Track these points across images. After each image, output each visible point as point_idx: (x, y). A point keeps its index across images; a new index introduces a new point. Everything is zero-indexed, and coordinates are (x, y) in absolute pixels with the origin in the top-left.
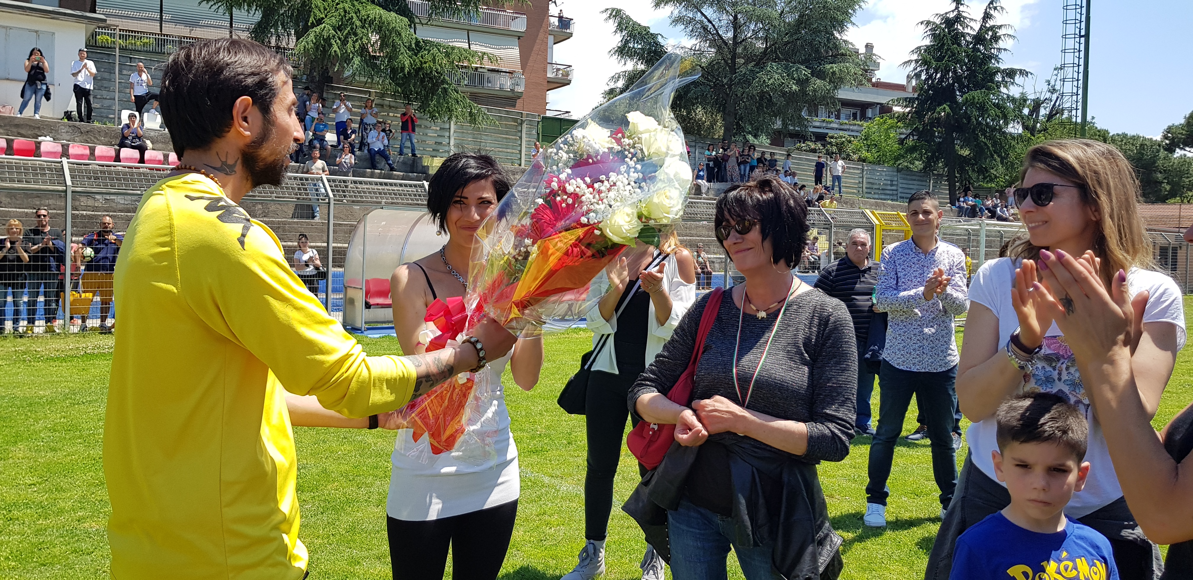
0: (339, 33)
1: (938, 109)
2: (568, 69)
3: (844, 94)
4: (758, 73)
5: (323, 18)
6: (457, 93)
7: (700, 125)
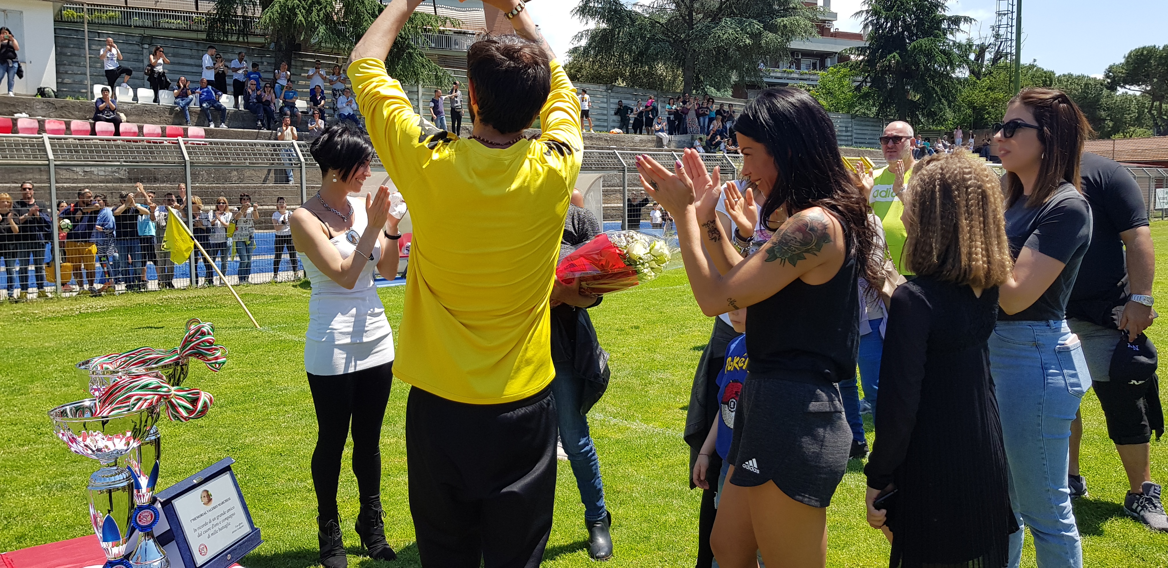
0: (303, 2)
1: (888, 57)
3: (796, 44)
4: (713, 28)
6: (422, 57)
7: (661, 80)
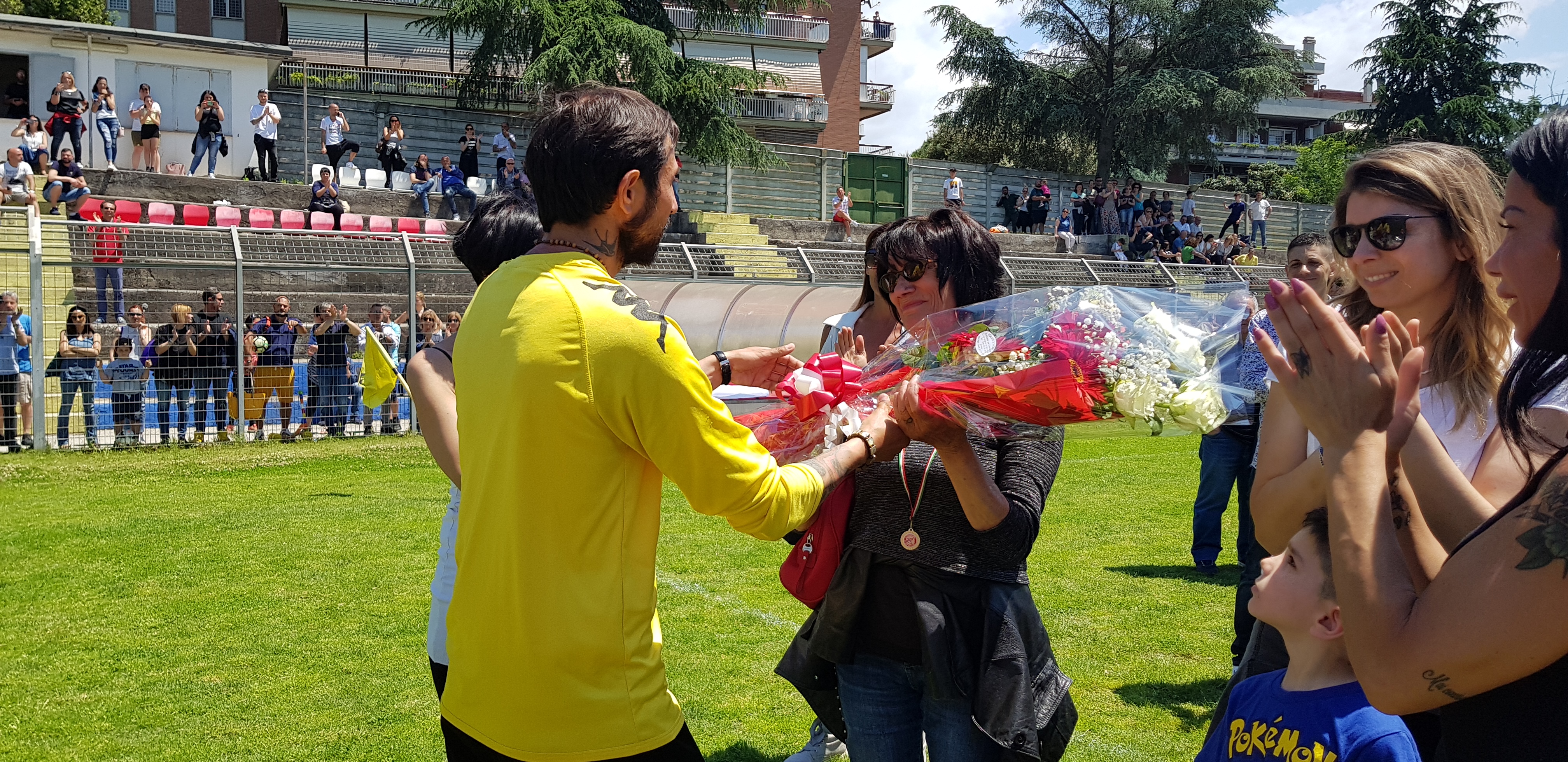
0: (578, 55)
1: (1407, 125)
2: (888, 90)
3: (1266, 108)
4: (1143, 84)
5: (557, 38)
6: (733, 126)
7: (1065, 158)
